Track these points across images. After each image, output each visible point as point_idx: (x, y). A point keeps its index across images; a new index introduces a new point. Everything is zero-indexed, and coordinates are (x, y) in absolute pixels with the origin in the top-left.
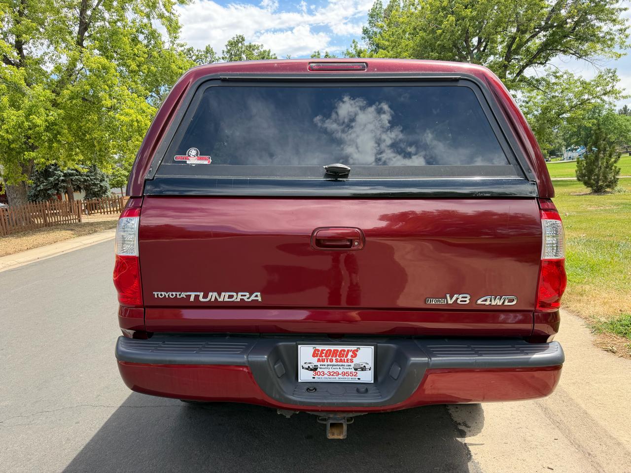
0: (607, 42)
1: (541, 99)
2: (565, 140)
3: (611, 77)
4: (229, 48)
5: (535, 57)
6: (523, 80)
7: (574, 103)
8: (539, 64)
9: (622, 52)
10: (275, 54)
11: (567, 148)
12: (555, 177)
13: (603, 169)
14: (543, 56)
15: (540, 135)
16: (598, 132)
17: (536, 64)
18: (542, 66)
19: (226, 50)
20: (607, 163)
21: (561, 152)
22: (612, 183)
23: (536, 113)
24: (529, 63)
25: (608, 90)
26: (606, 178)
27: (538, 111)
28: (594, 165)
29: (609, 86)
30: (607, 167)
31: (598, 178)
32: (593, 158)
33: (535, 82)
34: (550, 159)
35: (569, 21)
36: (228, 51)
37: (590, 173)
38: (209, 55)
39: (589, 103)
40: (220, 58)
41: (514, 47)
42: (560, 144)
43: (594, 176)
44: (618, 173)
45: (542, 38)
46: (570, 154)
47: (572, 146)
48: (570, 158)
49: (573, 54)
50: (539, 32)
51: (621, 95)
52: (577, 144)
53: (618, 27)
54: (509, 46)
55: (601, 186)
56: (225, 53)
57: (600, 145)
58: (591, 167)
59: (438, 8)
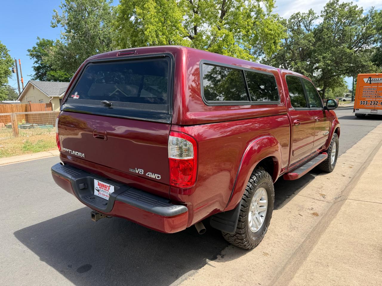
36: (326, 11)
38: (311, 15)
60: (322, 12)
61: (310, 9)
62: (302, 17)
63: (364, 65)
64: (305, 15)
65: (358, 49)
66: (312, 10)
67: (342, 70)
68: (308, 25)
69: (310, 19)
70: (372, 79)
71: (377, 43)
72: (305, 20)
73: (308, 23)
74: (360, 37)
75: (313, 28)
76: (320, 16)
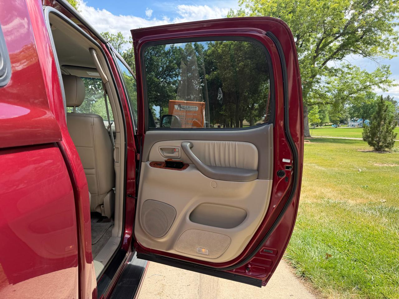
0: (385, 46)
1: (338, 83)
2: (350, 114)
3: (386, 71)
5: (335, 53)
6: (326, 68)
7: (360, 87)
9: (395, 54)
11: (351, 119)
12: (344, 137)
13: (383, 133)
14: (341, 54)
15: (336, 107)
16: (381, 104)
17: (336, 59)
18: (339, 61)
20: (387, 128)
21: (347, 121)
22: (390, 145)
23: (334, 92)
24: (331, 58)
25: (383, 80)
26: (385, 140)
27: (335, 91)
28: (377, 129)
29: (384, 77)
30: (387, 132)
31: (379, 139)
32: (376, 124)
33: (334, 71)
34: (340, 125)
35: (359, 30)
37: (373, 135)
38: (120, 38)
39: (370, 88)
41: (321, 46)
42: (347, 116)
43: (376, 138)
44: (395, 137)
45: (340, 41)
46: (353, 123)
47: (355, 118)
48: (353, 125)
49: (361, 54)
50: (339, 37)
51: (392, 83)
52: (358, 117)
53: (393, 37)
54: (318, 45)
55: (381, 146)
57: (382, 115)
58: (374, 131)
59: (270, 12)
60: (130, 38)
61: (119, 32)
62: (111, 38)
63: (170, 95)
64: (113, 37)
65: (163, 80)
66: (120, 33)
67: (151, 98)
68: (118, 47)
69: (119, 42)
70: (181, 106)
71: (178, 77)
72: (114, 42)
73: (117, 45)
74: (165, 69)
75: (122, 52)
76: (128, 42)
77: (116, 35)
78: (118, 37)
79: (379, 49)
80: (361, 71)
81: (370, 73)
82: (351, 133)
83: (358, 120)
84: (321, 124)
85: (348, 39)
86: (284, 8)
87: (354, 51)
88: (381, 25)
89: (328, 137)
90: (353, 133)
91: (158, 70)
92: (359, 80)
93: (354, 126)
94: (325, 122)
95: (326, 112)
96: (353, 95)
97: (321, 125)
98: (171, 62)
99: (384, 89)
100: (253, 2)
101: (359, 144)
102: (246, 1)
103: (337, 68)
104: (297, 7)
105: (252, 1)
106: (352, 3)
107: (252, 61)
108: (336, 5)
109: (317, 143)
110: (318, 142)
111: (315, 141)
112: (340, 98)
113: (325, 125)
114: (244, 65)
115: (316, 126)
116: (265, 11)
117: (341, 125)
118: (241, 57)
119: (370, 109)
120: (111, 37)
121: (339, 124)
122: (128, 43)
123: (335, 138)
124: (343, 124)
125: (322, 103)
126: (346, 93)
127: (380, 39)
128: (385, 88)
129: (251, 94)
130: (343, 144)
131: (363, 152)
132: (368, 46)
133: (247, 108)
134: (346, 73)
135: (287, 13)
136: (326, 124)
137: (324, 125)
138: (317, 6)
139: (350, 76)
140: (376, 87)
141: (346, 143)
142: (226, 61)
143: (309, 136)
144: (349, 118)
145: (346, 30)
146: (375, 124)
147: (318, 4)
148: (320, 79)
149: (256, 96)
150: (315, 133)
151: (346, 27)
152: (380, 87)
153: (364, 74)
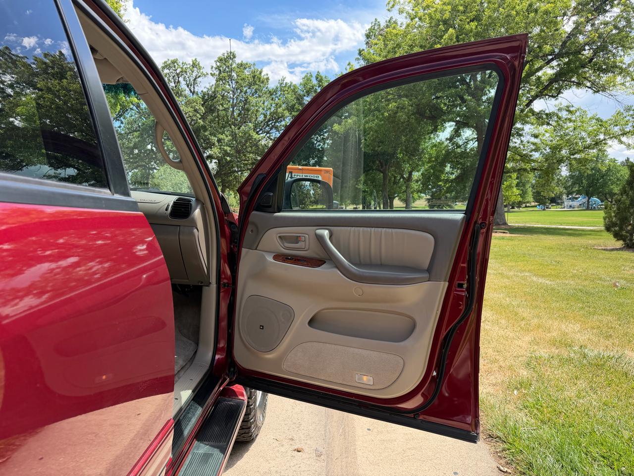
0: (630, 73)
1: (550, 136)
2: (566, 188)
3: (631, 115)
4: (218, 64)
5: (546, 88)
6: (532, 111)
7: (587, 143)
8: (550, 96)
10: (267, 75)
11: (568, 197)
12: (561, 225)
14: (555, 88)
15: (548, 176)
17: (547, 97)
18: (553, 99)
19: (215, 66)
21: (561, 200)
23: (544, 151)
24: (540, 95)
25: (628, 130)
27: (546, 150)
29: (629, 126)
33: (545, 116)
34: (550, 206)
35: (587, 48)
36: (218, 68)
37: (623, 221)
38: (195, 69)
39: (605, 144)
40: (207, 74)
42: (561, 192)
43: (628, 226)
45: (555, 68)
46: (571, 203)
47: (574, 195)
48: (571, 206)
49: (590, 88)
50: (552, 60)
52: (579, 192)
56: (214, 69)
58: (624, 214)
59: (439, 21)
60: (212, 68)
61: (194, 59)
62: (182, 68)
64: (186, 66)
65: (266, 135)
66: (197, 61)
68: (192, 83)
69: (194, 74)
70: (293, 174)
72: (187, 74)
73: (191, 80)
74: (268, 117)
75: (200, 91)
76: (210, 74)
77: (190, 64)
78: (193, 67)
79: (619, 79)
80: (589, 116)
81: (604, 119)
82: (570, 218)
83: (579, 197)
84: (519, 204)
85: (567, 64)
86: (462, 13)
87: (577, 83)
88: (624, 39)
89: (535, 226)
90: (574, 219)
91: (257, 118)
92: (585, 131)
93: (573, 208)
94: (527, 201)
95: (528, 186)
96: (576, 156)
97: (519, 207)
98: (278, 106)
99: (629, 145)
100: (411, 4)
101: (592, 237)
102: (399, 2)
103: (551, 111)
104: (484, 11)
105: (409, 2)
106: (573, 4)
107: (411, 100)
108: (549, 7)
109: (522, 236)
110: (521, 234)
111: (517, 232)
112: (555, 161)
113: (526, 207)
114: (398, 108)
115: (511, 207)
116: (431, 18)
117: (552, 206)
118: (392, 94)
119: (598, 180)
120: (181, 66)
121: (548, 204)
122: (210, 76)
123: (547, 226)
124: (554, 204)
125: (525, 170)
126: (564, 152)
127: (621, 62)
128: (630, 143)
129: (406, 155)
130: (565, 237)
131: (604, 250)
132: (602, 75)
133: (400, 179)
134: (566, 119)
135: (468, 20)
136: (527, 205)
137: (524, 205)
138: (517, 7)
139: (571, 124)
140: (616, 141)
141: (570, 235)
142: (367, 101)
143: (505, 224)
144: (565, 195)
145: (563, 48)
146: (626, 201)
147: (518, 5)
148: (523, 129)
149: (416, 159)
150: (513, 219)
151: (564, 43)
152: (621, 142)
153: (594, 121)
